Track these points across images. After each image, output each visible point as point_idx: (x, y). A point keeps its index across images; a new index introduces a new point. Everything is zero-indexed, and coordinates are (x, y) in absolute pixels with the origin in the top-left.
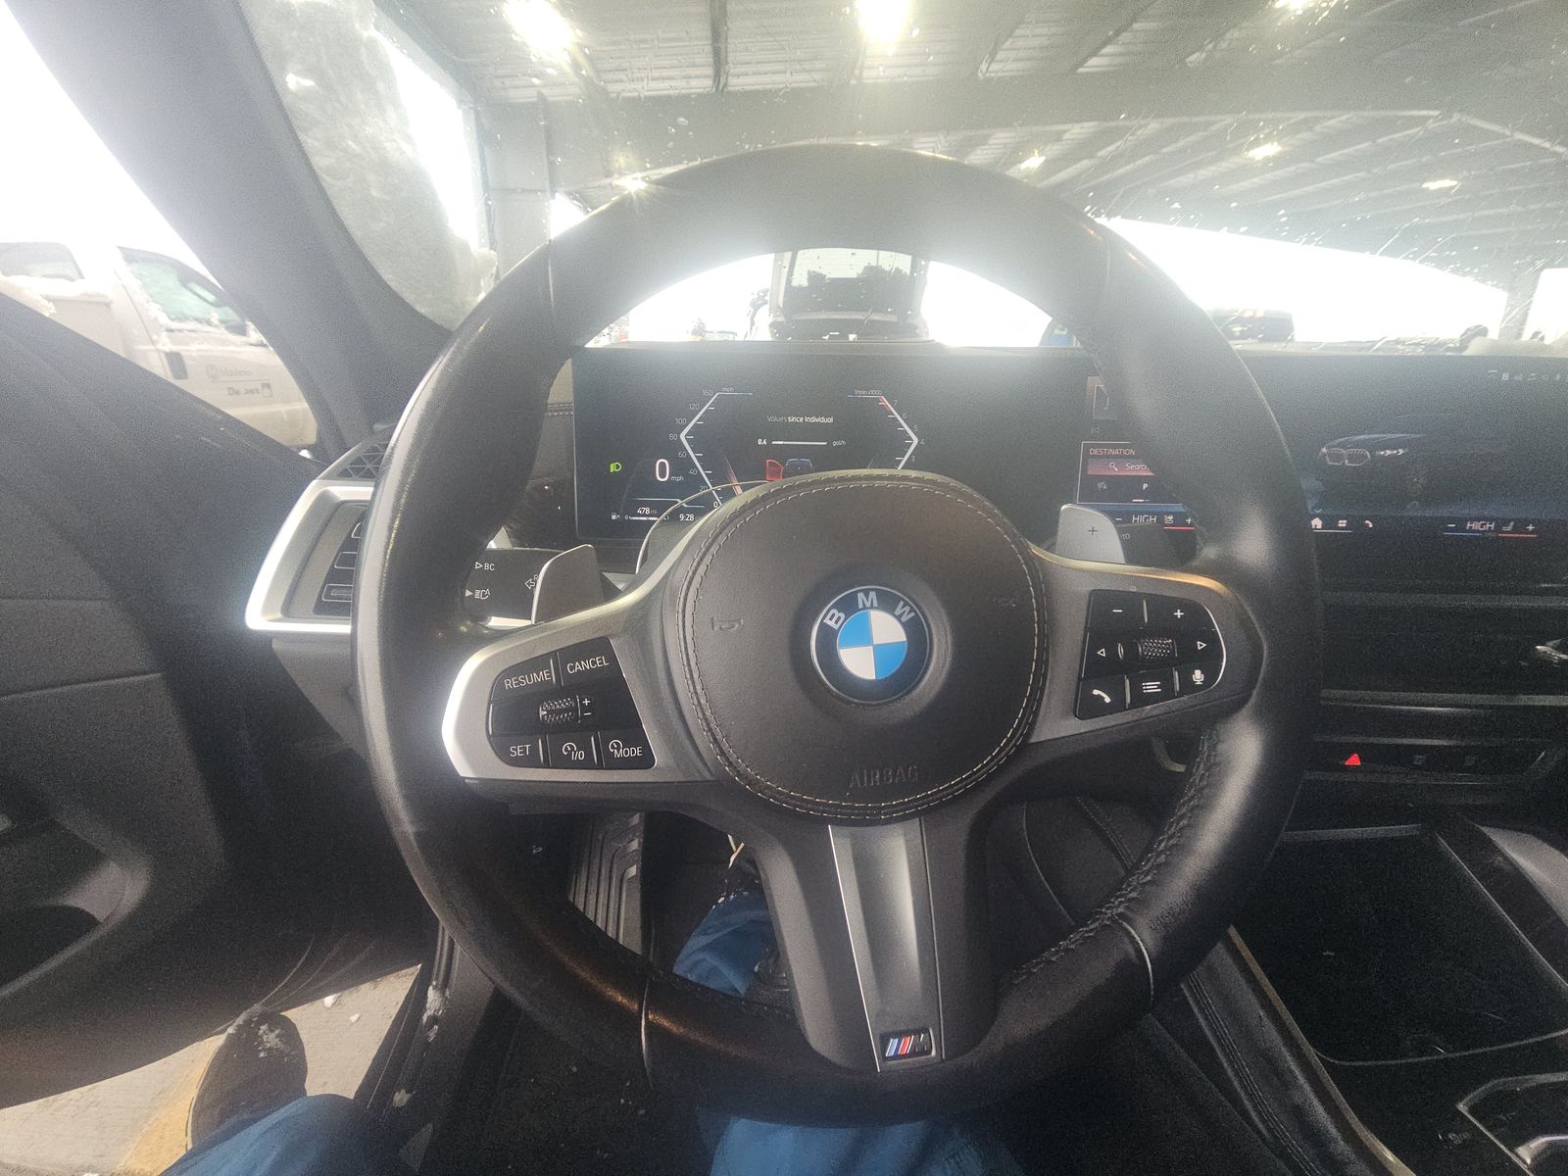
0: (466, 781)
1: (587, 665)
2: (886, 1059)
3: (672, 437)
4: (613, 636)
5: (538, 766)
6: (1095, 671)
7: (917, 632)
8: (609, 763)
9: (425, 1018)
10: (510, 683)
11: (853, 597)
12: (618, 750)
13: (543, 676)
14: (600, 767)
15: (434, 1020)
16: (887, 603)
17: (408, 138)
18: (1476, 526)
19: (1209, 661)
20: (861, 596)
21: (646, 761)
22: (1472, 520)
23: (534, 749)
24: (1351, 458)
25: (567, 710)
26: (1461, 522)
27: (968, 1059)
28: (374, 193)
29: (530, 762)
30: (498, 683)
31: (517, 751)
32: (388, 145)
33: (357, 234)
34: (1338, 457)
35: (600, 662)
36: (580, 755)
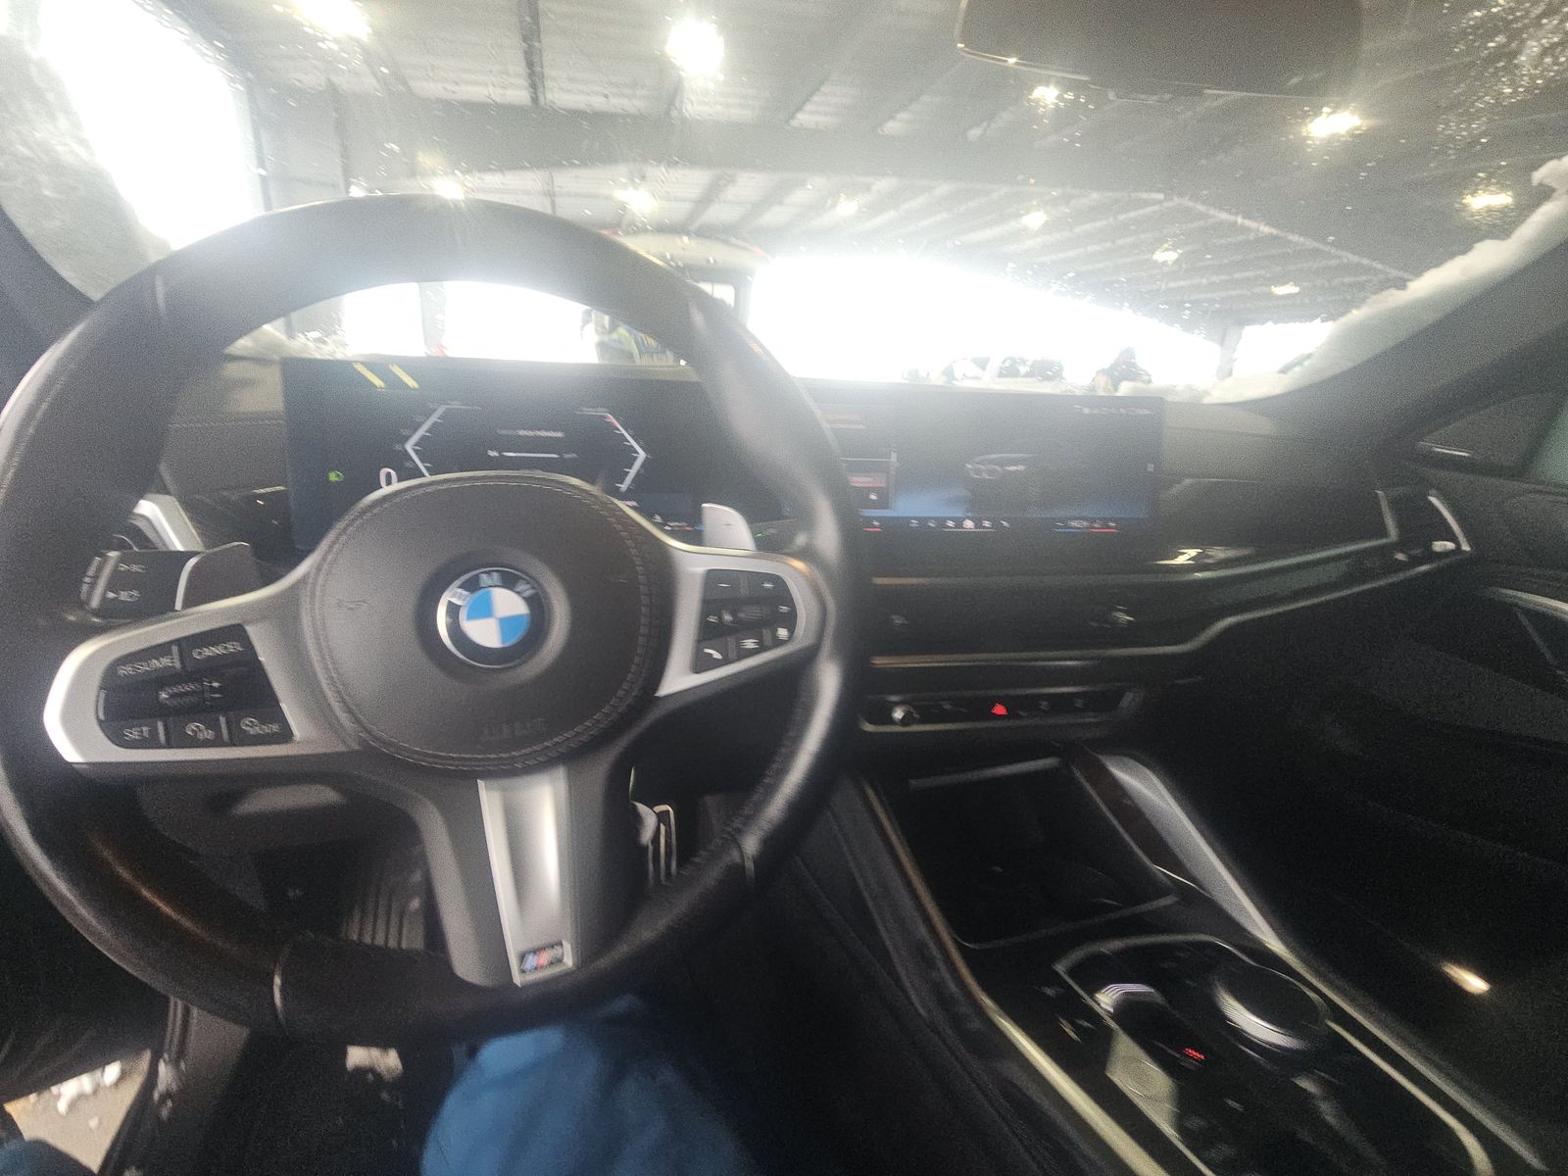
0: (75, 766)
1: (218, 650)
2: (523, 972)
3: (398, 447)
4: (251, 622)
5: (159, 746)
6: (708, 632)
7: (538, 605)
8: (239, 739)
9: (156, 1096)
10: (125, 670)
11: (476, 578)
12: (250, 725)
13: (165, 661)
14: (232, 744)
15: (167, 1095)
16: (509, 582)
17: (83, 142)
18: (1074, 524)
19: (790, 620)
20: (484, 577)
21: (286, 736)
22: (1071, 519)
23: (154, 732)
24: (990, 472)
25: (193, 693)
26: (1065, 520)
27: (603, 963)
28: (47, 193)
29: (150, 743)
30: (111, 671)
31: (133, 734)
32: (60, 148)
33: (28, 231)
34: (978, 472)
35: (233, 647)
36: (209, 734)
